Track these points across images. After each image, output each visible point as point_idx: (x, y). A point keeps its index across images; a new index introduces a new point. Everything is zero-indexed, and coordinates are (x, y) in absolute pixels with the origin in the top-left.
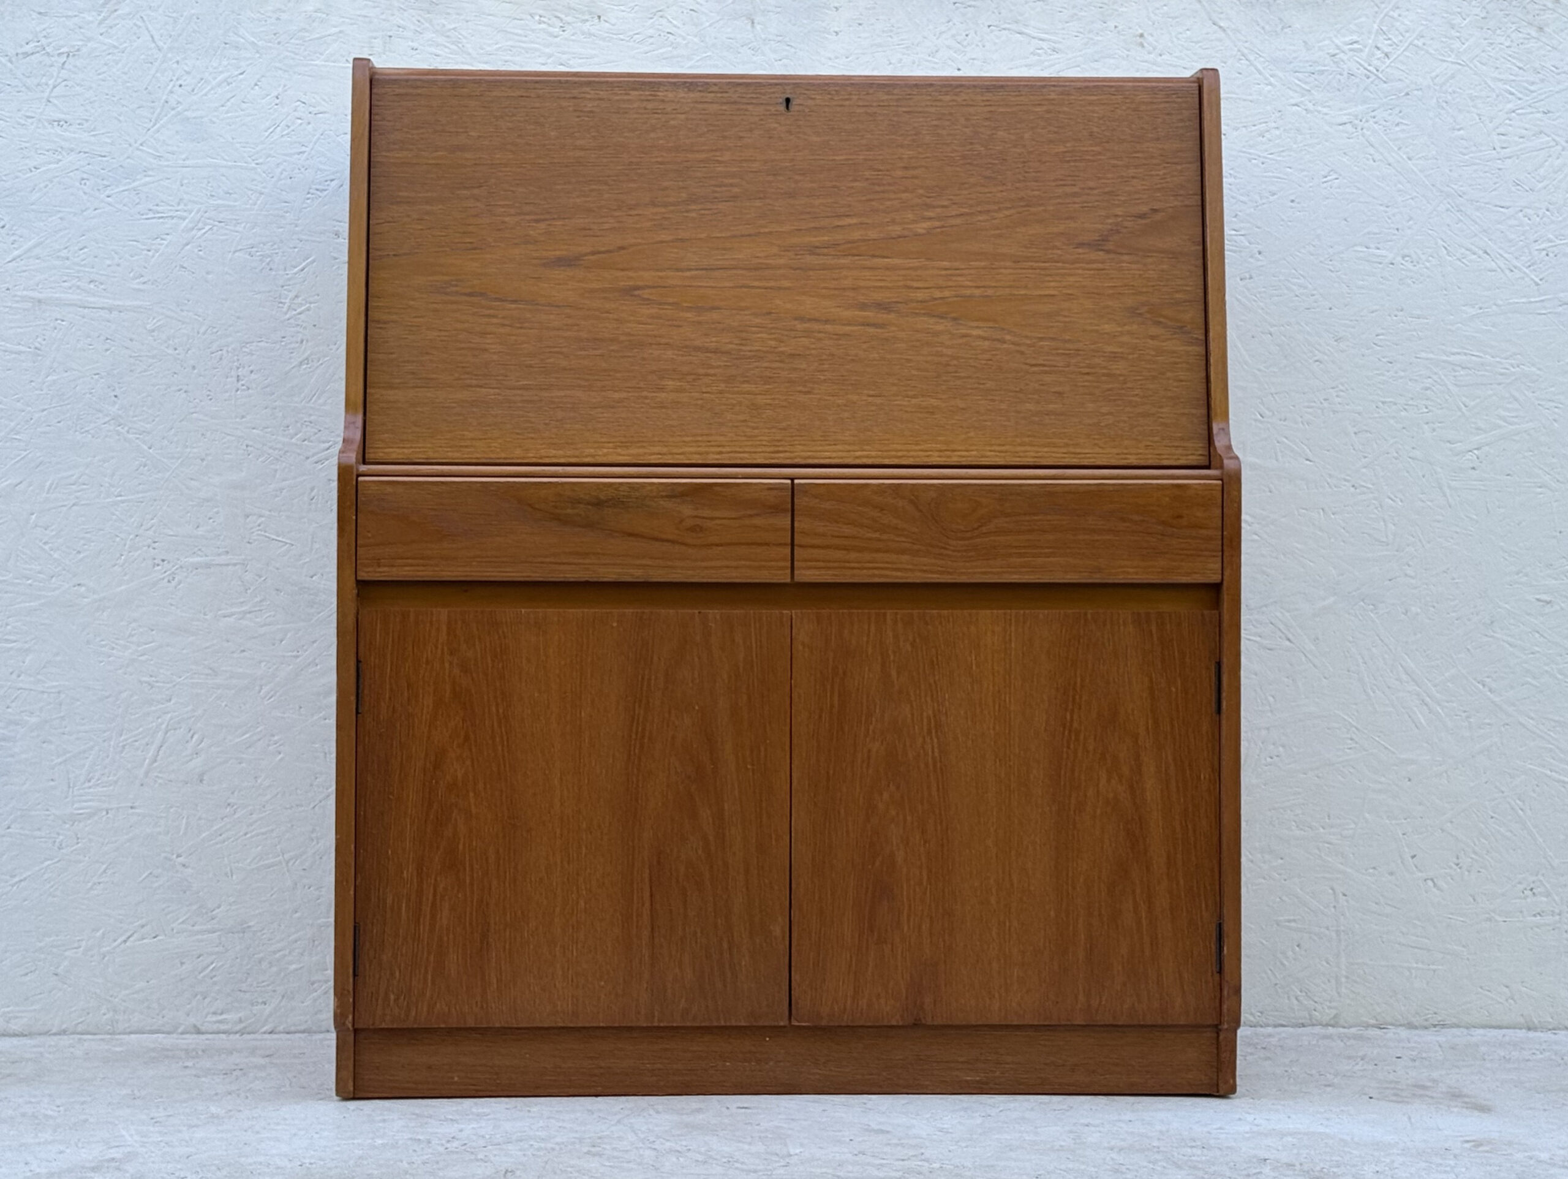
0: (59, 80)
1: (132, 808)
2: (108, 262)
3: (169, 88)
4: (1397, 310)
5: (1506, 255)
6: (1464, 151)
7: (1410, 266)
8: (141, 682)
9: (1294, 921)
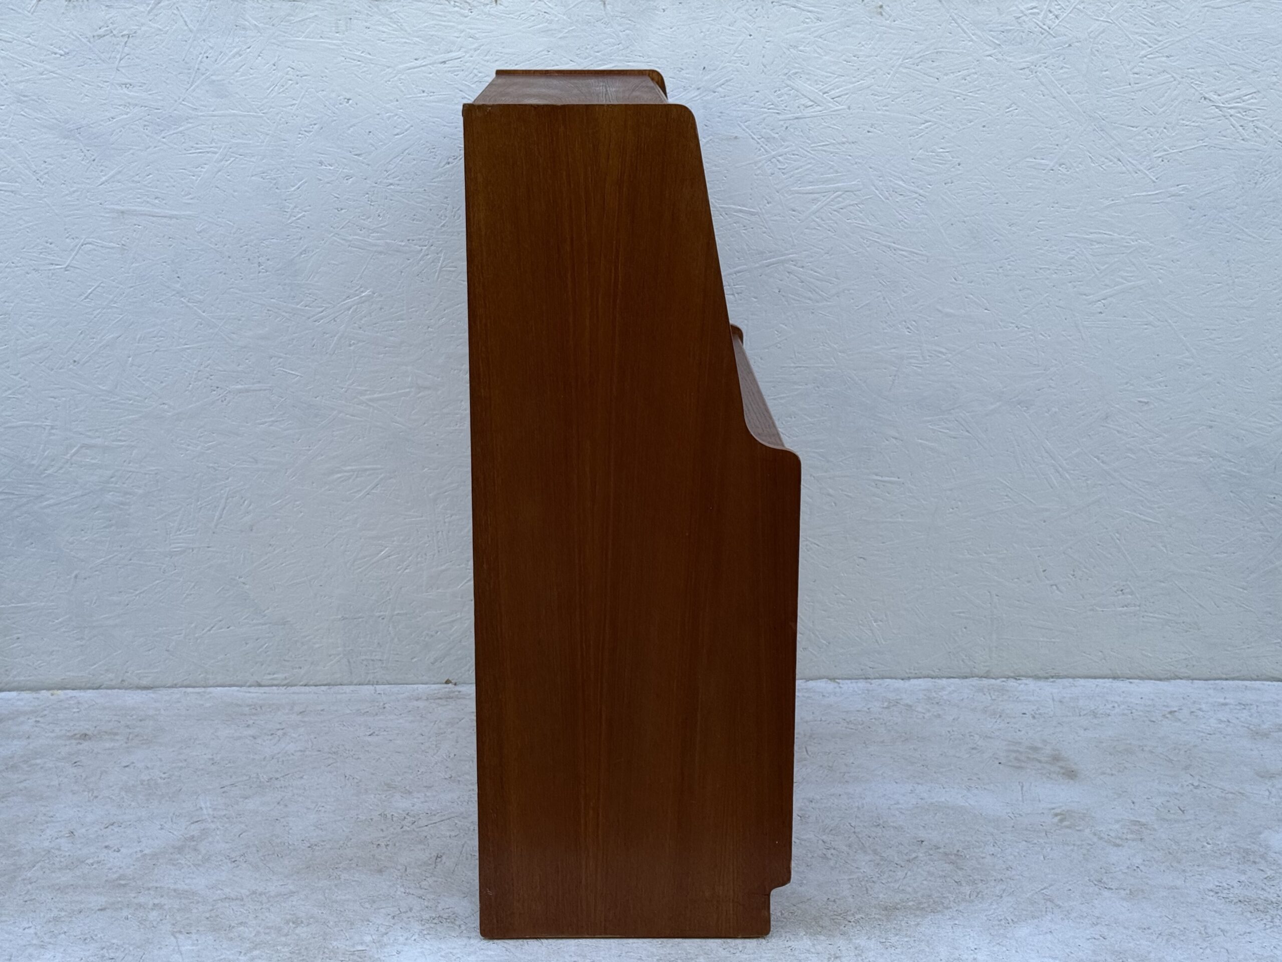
0: (124, 55)
1: (208, 547)
2: (167, 184)
3: (199, 59)
4: (1054, 203)
5: (1134, 162)
6: (1108, 87)
7: (1064, 171)
8: (208, 467)
9: (963, 612)
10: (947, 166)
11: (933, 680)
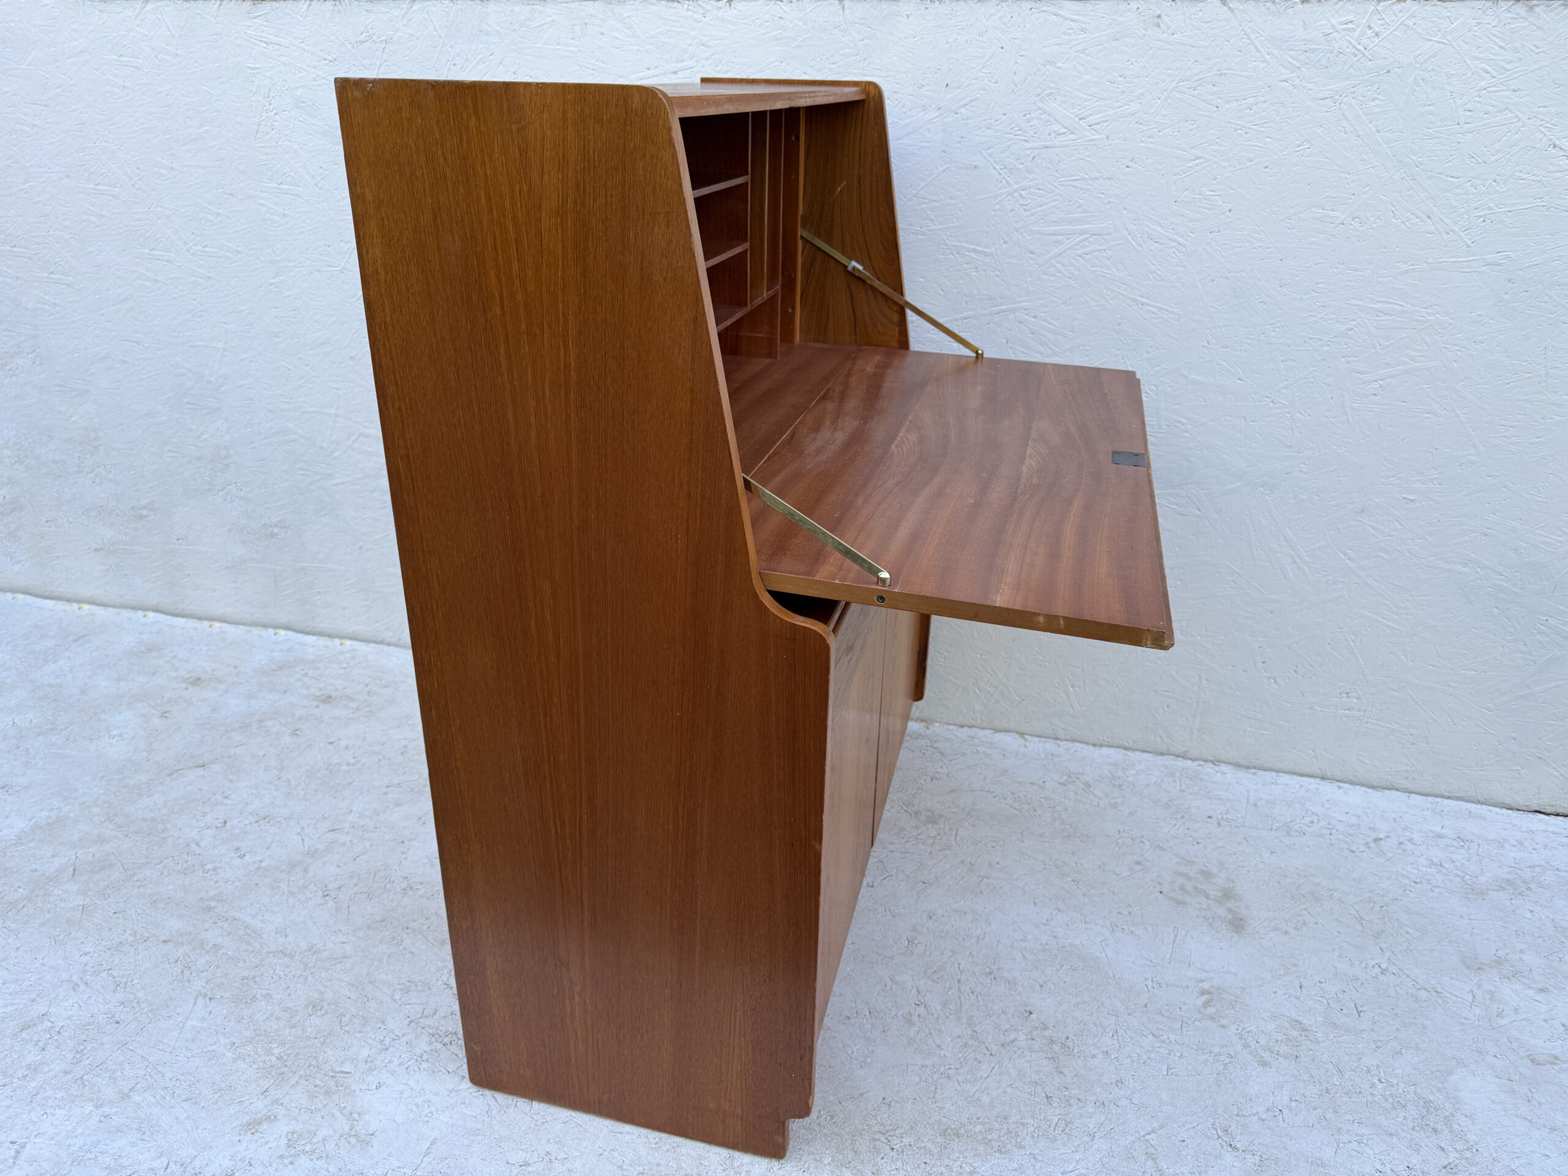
0: (382, 61)
4: (1339, 263)
5: (1446, 220)
6: (1430, 125)
7: (1358, 226)
9: (1167, 691)
10: (1214, 211)
11: (1126, 752)
